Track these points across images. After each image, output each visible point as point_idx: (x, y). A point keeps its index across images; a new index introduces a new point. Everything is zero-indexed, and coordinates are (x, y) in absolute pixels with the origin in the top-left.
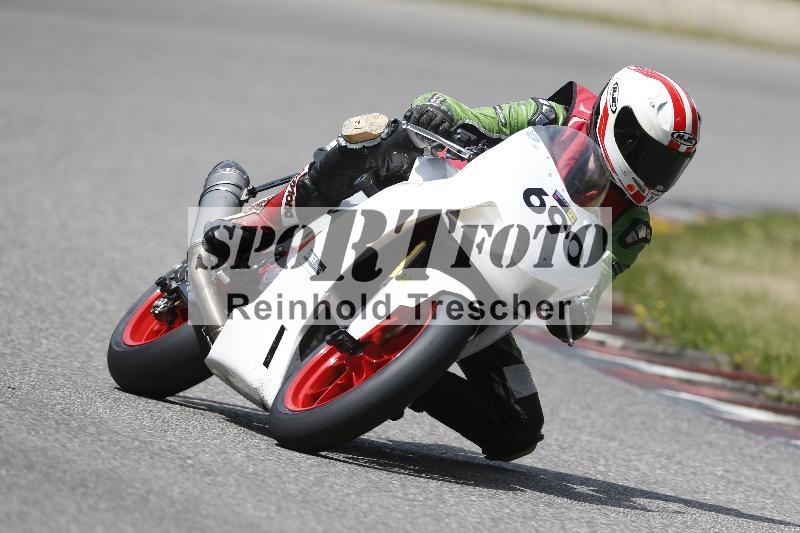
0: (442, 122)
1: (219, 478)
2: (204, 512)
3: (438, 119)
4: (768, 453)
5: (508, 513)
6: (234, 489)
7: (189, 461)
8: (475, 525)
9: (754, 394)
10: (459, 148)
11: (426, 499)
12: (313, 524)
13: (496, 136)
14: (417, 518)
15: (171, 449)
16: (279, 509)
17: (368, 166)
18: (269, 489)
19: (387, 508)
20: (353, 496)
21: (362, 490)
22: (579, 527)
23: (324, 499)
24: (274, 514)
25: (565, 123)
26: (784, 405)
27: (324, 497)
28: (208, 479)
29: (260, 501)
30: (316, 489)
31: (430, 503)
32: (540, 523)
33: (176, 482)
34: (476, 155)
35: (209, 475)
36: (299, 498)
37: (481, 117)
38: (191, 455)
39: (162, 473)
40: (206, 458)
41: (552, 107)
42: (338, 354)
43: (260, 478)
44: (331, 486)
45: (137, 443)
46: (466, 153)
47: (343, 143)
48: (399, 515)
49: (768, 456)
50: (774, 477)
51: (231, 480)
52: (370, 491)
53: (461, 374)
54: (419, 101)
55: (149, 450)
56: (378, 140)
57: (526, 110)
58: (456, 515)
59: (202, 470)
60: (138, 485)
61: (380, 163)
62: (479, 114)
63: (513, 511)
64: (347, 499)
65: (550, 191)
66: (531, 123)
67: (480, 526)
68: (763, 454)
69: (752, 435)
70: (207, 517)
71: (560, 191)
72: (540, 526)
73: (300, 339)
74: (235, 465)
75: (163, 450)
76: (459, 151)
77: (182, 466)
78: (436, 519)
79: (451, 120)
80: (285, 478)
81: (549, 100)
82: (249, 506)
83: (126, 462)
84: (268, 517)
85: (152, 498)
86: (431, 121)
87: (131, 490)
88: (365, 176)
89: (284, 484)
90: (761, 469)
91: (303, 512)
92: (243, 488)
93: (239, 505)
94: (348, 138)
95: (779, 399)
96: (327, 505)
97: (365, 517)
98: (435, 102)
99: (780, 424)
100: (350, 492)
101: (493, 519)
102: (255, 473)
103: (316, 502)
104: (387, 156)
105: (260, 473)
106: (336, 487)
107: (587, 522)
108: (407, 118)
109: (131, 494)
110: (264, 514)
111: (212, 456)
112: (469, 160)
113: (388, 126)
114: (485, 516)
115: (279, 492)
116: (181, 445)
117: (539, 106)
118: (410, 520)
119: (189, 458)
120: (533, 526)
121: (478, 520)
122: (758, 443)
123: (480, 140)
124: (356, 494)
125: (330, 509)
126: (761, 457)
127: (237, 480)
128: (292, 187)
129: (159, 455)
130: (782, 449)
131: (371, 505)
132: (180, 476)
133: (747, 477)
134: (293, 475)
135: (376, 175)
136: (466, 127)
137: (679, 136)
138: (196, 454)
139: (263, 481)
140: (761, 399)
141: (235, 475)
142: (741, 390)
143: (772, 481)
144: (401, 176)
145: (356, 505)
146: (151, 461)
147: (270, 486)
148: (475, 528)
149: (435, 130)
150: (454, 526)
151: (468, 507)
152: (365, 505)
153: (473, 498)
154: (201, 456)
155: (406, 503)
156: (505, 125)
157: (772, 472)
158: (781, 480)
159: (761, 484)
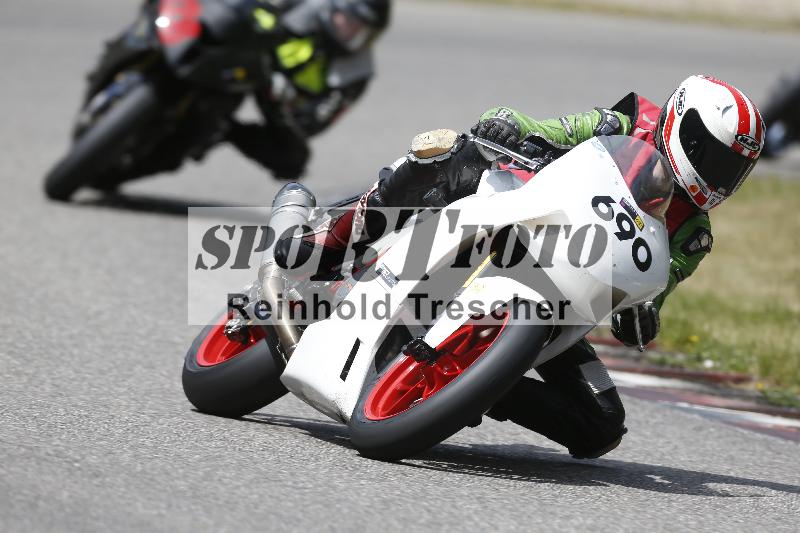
0: (509, 135)
1: (108, 479)
2: (94, 514)
3: (504, 133)
4: (653, 417)
5: (398, 495)
6: (123, 489)
7: (77, 465)
8: (367, 509)
9: (637, 359)
10: (527, 160)
11: (316, 486)
12: (204, 519)
13: (563, 147)
14: (307, 506)
15: (58, 454)
16: (169, 506)
17: (438, 180)
18: (158, 487)
19: (277, 498)
20: (243, 489)
21: (251, 481)
22: (471, 504)
23: (213, 493)
24: (164, 512)
25: (630, 133)
26: (667, 369)
27: (213, 491)
28: (96, 481)
29: (150, 499)
30: (205, 483)
31: (320, 489)
32: (432, 503)
33: (64, 486)
34: (543, 165)
35: (97, 476)
36: (189, 494)
37: (548, 129)
38: (78, 457)
39: (49, 478)
40: (92, 460)
41: (616, 116)
42: (415, 364)
43: (148, 476)
44: (220, 480)
45: (23, 450)
46: (533, 164)
47: (414, 159)
48: (290, 504)
49: (655, 421)
50: (661, 441)
51: (119, 480)
52: (258, 482)
53: (539, 378)
54: (486, 116)
55: (35, 456)
56: (448, 155)
57: (591, 120)
58: (346, 500)
59: (90, 473)
60: (26, 492)
61: (450, 177)
62: (545, 125)
63: (403, 492)
64: (236, 491)
65: (617, 198)
66: (597, 133)
67: (372, 510)
68: (650, 419)
69: (637, 400)
70: (97, 519)
71: (626, 198)
72: (431, 505)
73: (375, 351)
74: (123, 464)
75: (49, 455)
76: (527, 163)
77: (69, 470)
78: (326, 506)
79: (518, 133)
80: (174, 474)
81: (613, 109)
82: (139, 504)
83: (12, 469)
84: (160, 515)
85: (41, 503)
86: (498, 134)
87: (20, 497)
88: (435, 190)
89: (172, 480)
90: (648, 433)
91: (193, 507)
92: (132, 488)
93: (129, 504)
94: (418, 154)
95: (662, 363)
96: (217, 499)
97: (256, 508)
98: (502, 116)
99: (664, 388)
100: (240, 484)
101: (384, 502)
102: (143, 472)
103: (206, 496)
104: (458, 170)
105: (149, 471)
106: (225, 481)
107: (478, 498)
108: (474, 132)
109: (21, 501)
110: (155, 512)
111: (99, 457)
112: (536, 171)
113: (457, 140)
114: (375, 499)
115: (168, 488)
116: (68, 449)
117: (603, 115)
118: (300, 507)
119: (76, 461)
120: (424, 507)
121: (368, 504)
122: (643, 408)
123: (547, 151)
124: (246, 486)
125: (220, 502)
126: (647, 422)
127: (125, 480)
128: (362, 203)
129: (45, 460)
130: (668, 413)
131: (261, 496)
132: (68, 480)
133: (634, 442)
134: (181, 471)
135: (447, 189)
136: (533, 139)
137: (742, 139)
138: (83, 457)
139: (152, 480)
140: (644, 364)
141: (123, 475)
142: (623, 357)
143: (659, 445)
144: (470, 189)
145: (246, 497)
146: (37, 467)
147: (159, 484)
148: (366, 512)
149: (502, 142)
150: (345, 511)
151: (359, 491)
152: (256, 496)
153: (363, 482)
154: (87, 458)
155: (297, 491)
156: (571, 136)
157: (659, 436)
158: (668, 442)
159: (649, 448)
